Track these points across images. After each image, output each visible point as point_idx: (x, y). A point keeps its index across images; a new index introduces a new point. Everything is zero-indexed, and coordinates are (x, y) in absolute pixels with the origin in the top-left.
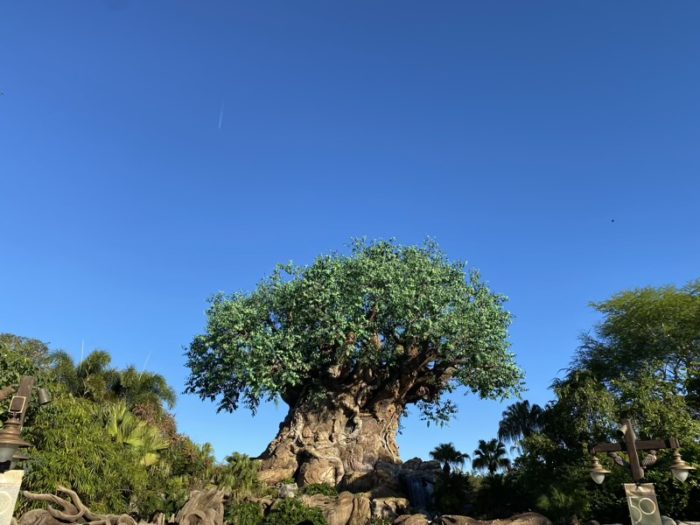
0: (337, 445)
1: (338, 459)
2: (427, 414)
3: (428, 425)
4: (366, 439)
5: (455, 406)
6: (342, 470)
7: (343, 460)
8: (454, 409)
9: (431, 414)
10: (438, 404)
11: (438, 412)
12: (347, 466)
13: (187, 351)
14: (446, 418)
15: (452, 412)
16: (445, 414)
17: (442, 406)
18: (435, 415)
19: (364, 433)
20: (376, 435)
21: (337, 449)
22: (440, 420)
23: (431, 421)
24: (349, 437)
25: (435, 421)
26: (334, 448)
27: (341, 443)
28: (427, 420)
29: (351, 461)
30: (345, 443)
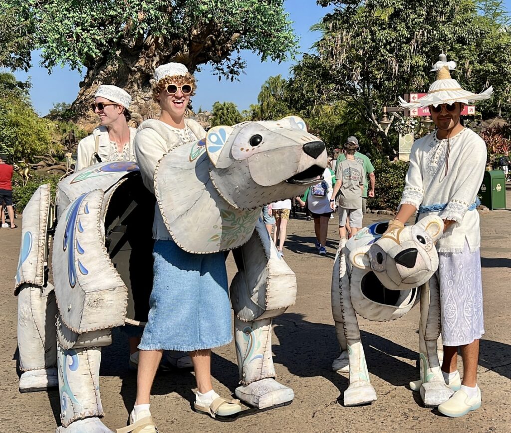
0: (137, 103)
1: (139, 115)
2: (219, 69)
3: (220, 79)
5: (244, 63)
7: (142, 116)
8: (244, 65)
9: (222, 69)
10: (229, 59)
11: (229, 67)
14: (237, 73)
15: (241, 67)
16: (235, 69)
17: (233, 62)
18: (226, 70)
21: (136, 106)
22: (230, 76)
23: (222, 76)
24: (147, 96)
25: (226, 76)
26: (134, 106)
27: (139, 101)
28: (218, 75)
29: (150, 116)
30: (143, 101)
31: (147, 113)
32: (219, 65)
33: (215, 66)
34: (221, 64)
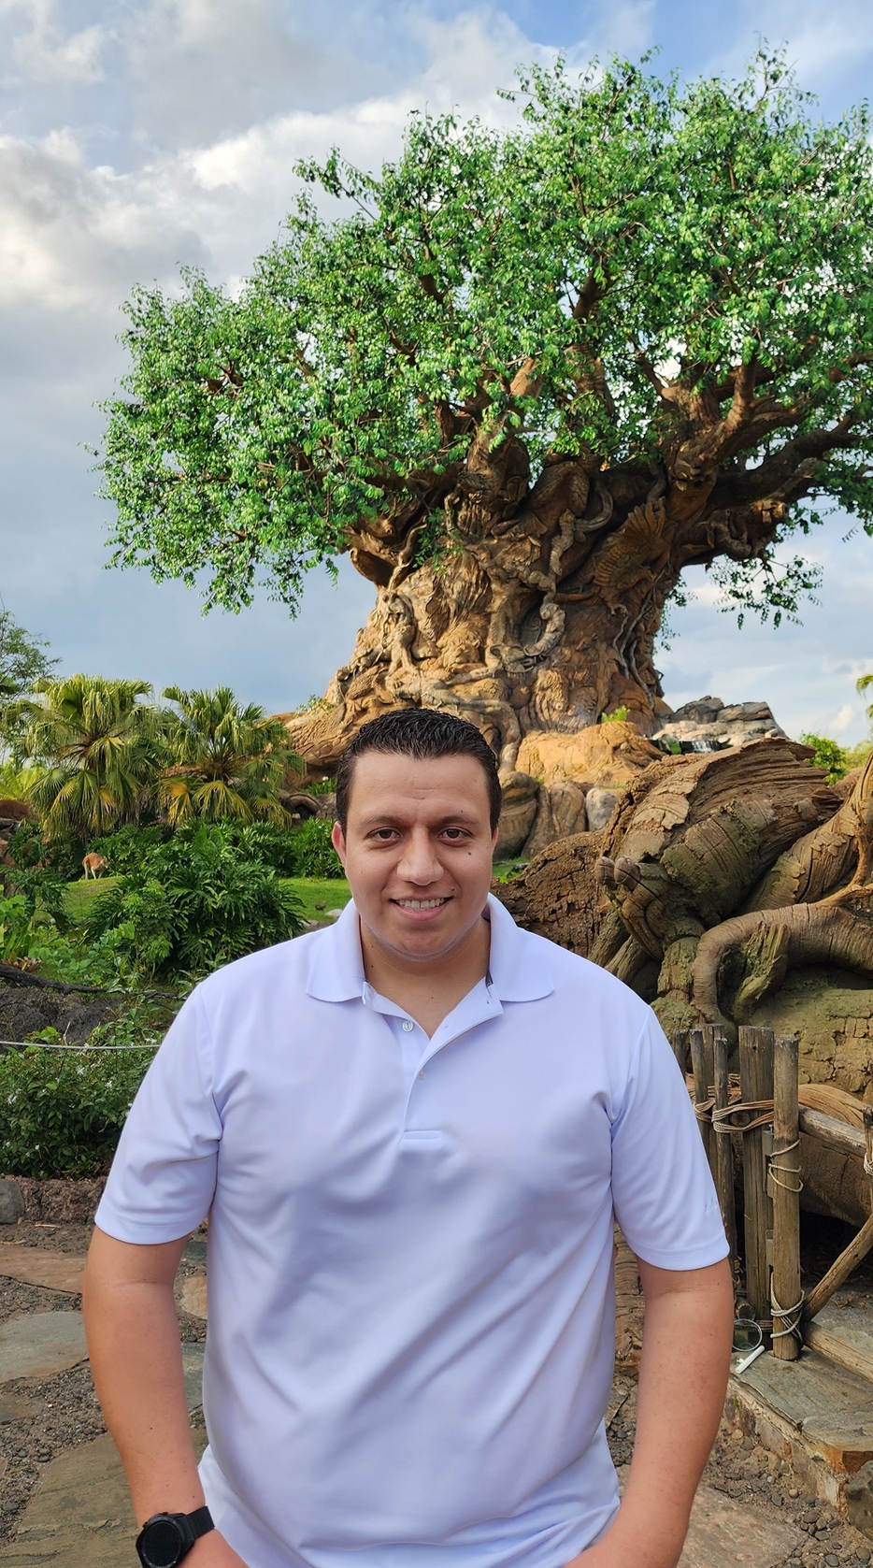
0: (500, 673)
1: (507, 706)
2: (736, 595)
3: (740, 624)
4: (576, 658)
5: (813, 572)
6: (513, 731)
7: (516, 708)
8: (812, 579)
9: (749, 595)
10: (767, 568)
11: (769, 588)
12: (526, 721)
13: (102, 458)
14: (789, 604)
15: (806, 586)
16: (787, 593)
17: (779, 573)
18: (759, 597)
19: (570, 644)
20: (604, 646)
21: (499, 682)
22: (773, 610)
23: (749, 612)
24: (532, 653)
25: (761, 611)
26: (492, 681)
27: (509, 668)
28: (736, 613)
29: (538, 710)
30: (520, 668)
31: (530, 701)
32: (740, 583)
33: (729, 586)
34: (746, 580)
